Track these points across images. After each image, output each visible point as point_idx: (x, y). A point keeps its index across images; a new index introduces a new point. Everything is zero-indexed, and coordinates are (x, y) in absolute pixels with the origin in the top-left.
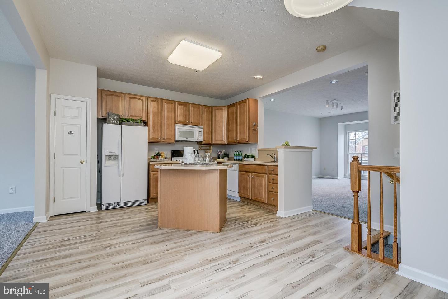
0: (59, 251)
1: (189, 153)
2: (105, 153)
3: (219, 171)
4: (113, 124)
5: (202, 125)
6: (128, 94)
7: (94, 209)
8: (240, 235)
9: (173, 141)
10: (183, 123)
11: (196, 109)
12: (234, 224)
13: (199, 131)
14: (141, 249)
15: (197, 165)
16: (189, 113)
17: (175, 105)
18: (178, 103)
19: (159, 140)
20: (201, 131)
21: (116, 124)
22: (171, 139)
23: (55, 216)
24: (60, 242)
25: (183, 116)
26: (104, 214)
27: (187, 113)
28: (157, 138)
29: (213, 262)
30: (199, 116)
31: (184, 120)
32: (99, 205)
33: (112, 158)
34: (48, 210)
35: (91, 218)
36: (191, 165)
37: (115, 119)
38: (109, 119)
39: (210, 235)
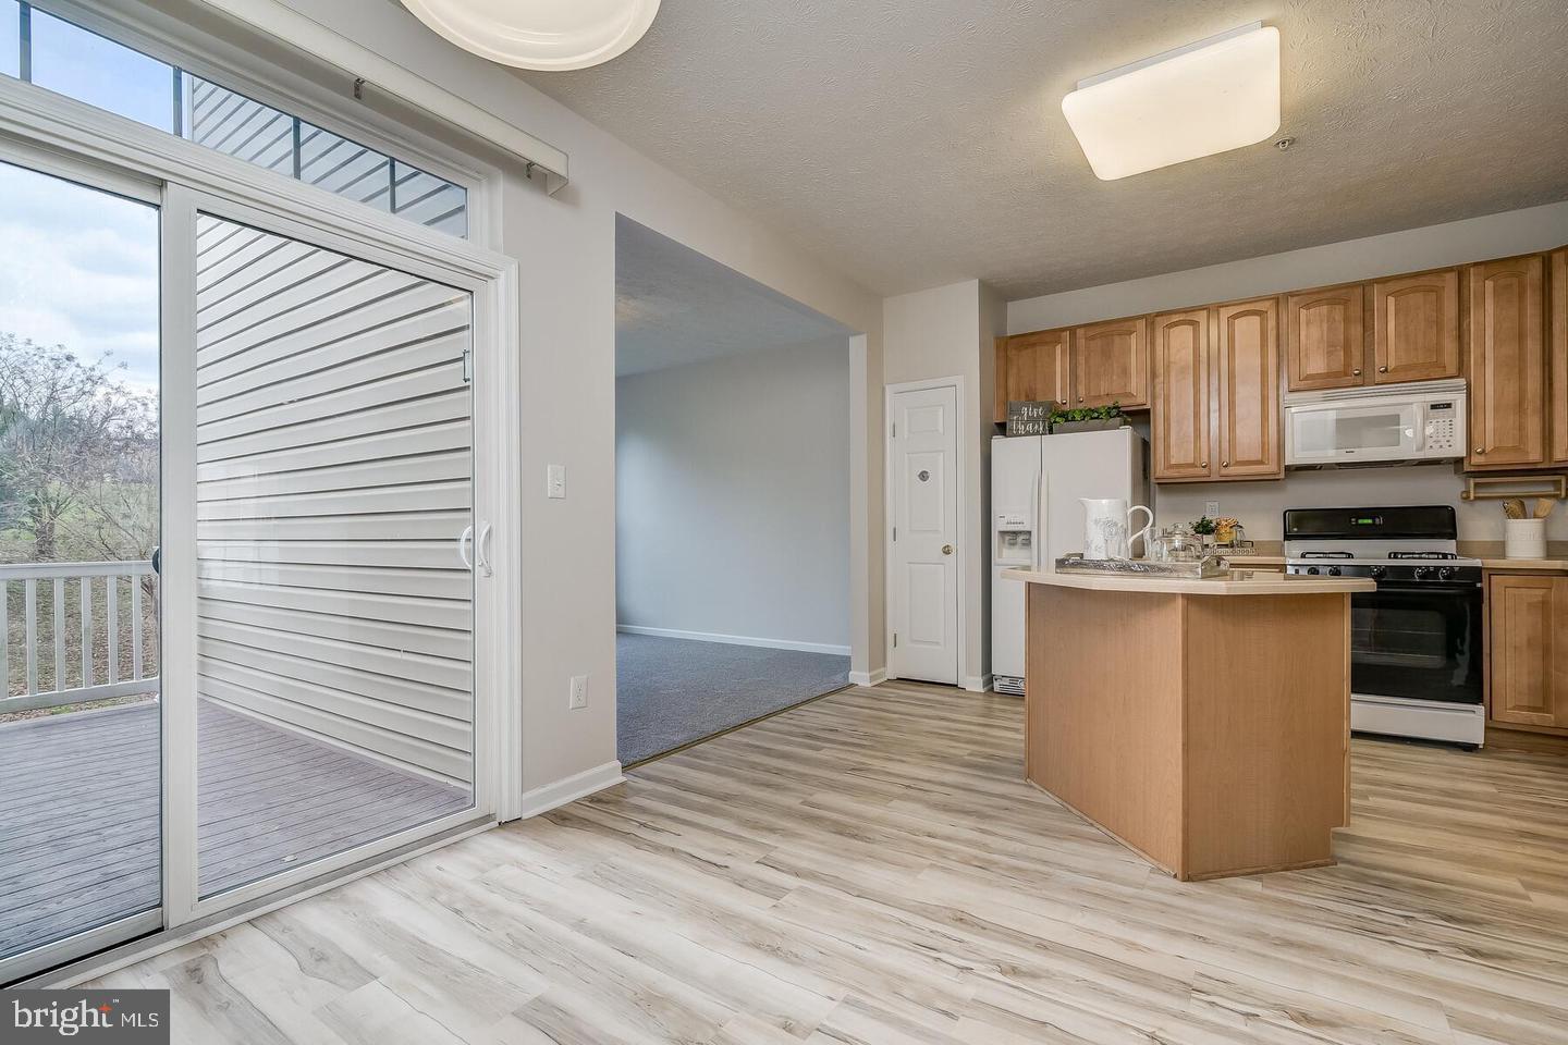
2: (998, 525)
4: (1027, 434)
5: (1462, 370)
6: (1084, 326)
7: (975, 684)
9: (1270, 468)
10: (1329, 382)
11: (1416, 299)
13: (1434, 407)
14: (895, 803)
16: (1367, 327)
17: (1282, 314)
18: (1295, 299)
20: (1449, 406)
21: (1037, 433)
22: (1260, 462)
23: (898, 679)
24: (817, 730)
25: (1330, 353)
27: (1357, 330)
28: (1193, 465)
30: (1440, 330)
31: (1338, 366)
32: (989, 679)
33: (1020, 538)
34: (878, 658)
37: (1031, 419)
38: (1013, 426)
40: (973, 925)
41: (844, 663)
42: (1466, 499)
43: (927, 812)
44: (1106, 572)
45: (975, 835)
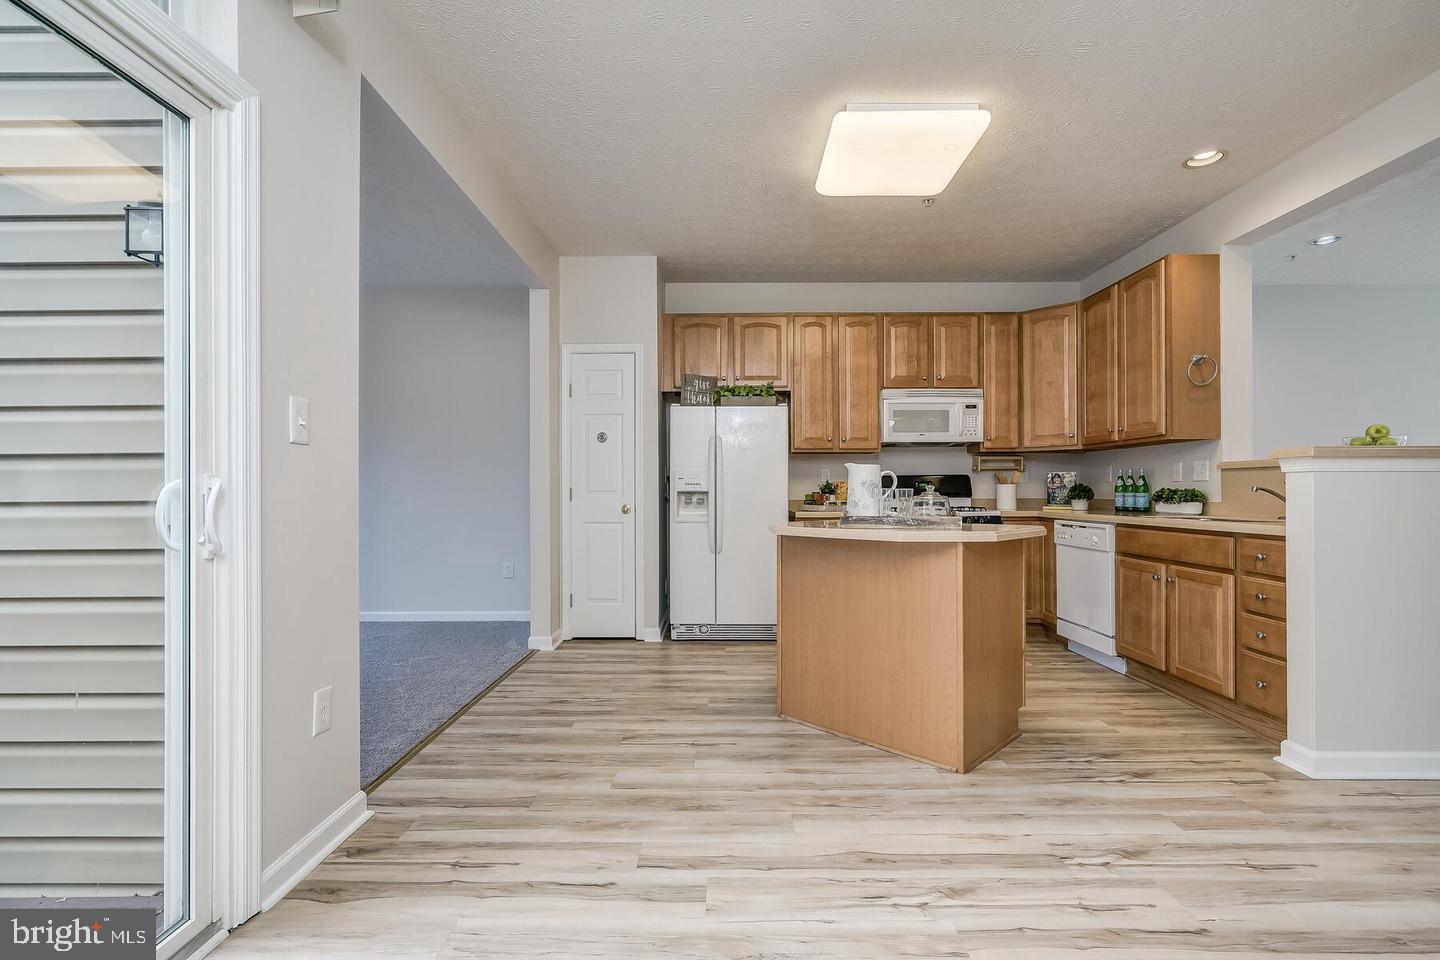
0: (533, 724)
1: (863, 484)
2: (676, 486)
3: (960, 549)
4: (698, 404)
5: (980, 385)
6: (739, 315)
7: (652, 634)
8: (1043, 802)
9: (874, 444)
10: (909, 383)
11: (957, 331)
12: (1042, 756)
13: (967, 407)
14: (698, 764)
15: (883, 523)
16: (930, 347)
17: (880, 328)
18: (889, 318)
19: (830, 445)
20: (975, 407)
21: (705, 404)
22: (866, 439)
23: (574, 639)
24: (545, 704)
25: (909, 362)
26: (675, 651)
27: (924, 349)
28: (821, 439)
29: (879, 865)
30: (969, 356)
31: (913, 372)
32: (666, 627)
33: (695, 499)
34: (556, 622)
35: (636, 657)
36: (858, 526)
37: (701, 392)
38: (687, 395)
39: (927, 773)
40: (884, 861)
41: (522, 629)
42: (974, 471)
43: (734, 765)
44: (884, 526)
45: (792, 777)
